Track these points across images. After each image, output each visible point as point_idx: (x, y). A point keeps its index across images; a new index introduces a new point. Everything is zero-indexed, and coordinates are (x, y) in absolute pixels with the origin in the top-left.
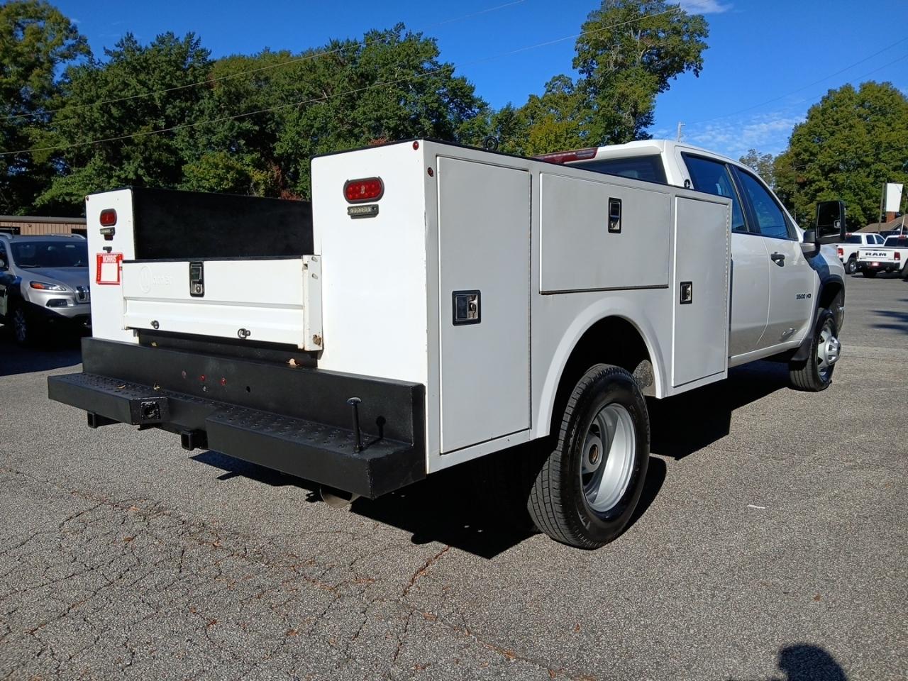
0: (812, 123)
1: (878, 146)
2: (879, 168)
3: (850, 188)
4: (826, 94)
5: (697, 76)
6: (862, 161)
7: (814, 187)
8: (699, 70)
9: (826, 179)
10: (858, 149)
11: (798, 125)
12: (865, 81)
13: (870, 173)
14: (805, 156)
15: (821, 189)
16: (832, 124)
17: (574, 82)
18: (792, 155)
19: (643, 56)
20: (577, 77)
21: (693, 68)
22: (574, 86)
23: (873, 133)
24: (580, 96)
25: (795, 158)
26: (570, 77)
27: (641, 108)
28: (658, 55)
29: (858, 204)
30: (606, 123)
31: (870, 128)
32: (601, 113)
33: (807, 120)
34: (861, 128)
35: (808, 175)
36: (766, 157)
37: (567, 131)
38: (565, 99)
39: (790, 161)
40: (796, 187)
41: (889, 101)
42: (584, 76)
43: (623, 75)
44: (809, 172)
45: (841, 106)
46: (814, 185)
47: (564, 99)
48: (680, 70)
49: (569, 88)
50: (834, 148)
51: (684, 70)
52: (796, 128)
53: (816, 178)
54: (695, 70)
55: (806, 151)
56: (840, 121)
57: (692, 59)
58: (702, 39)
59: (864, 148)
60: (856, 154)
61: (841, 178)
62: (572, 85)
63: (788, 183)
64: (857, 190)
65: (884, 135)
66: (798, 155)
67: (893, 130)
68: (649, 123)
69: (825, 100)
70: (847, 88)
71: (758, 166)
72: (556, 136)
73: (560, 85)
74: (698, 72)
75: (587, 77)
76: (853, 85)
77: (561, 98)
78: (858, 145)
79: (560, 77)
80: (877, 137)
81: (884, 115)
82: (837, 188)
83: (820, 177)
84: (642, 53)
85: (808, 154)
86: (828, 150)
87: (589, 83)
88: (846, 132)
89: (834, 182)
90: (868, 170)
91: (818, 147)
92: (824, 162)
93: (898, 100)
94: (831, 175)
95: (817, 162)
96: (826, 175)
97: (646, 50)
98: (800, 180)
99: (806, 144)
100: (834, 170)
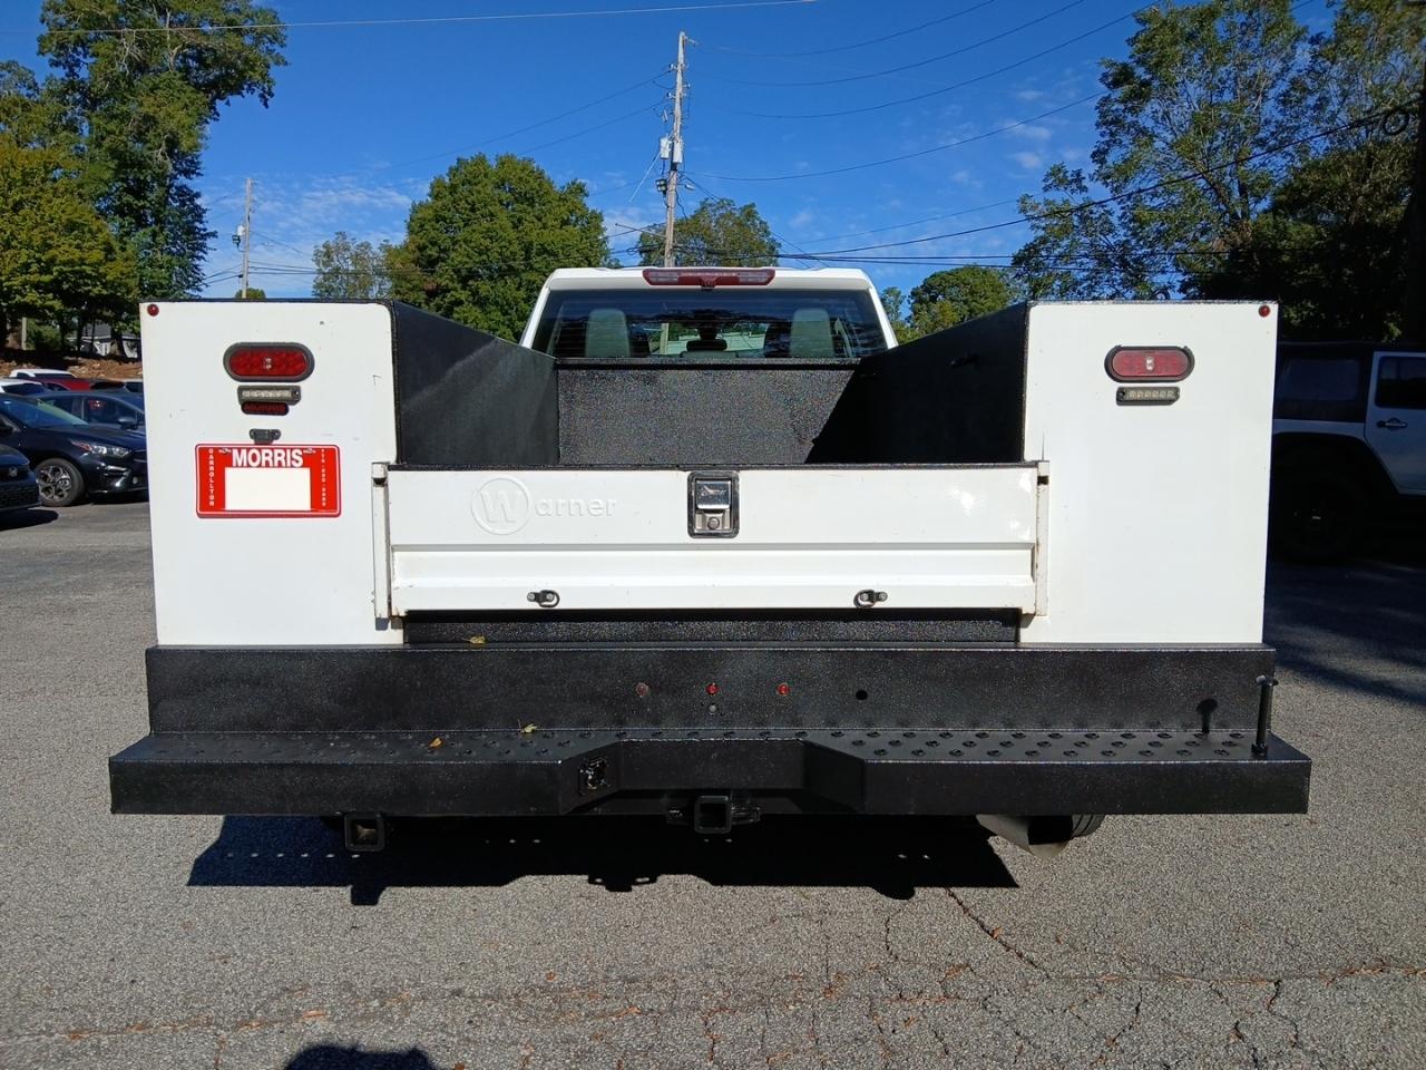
0: (440, 203)
1: (527, 249)
2: (532, 279)
3: (497, 303)
4: (454, 164)
5: (266, 105)
6: (509, 266)
7: (449, 298)
8: (267, 97)
9: (464, 288)
10: (504, 250)
11: (417, 203)
12: (503, 154)
13: (520, 285)
14: (433, 252)
15: (459, 303)
16: (466, 209)
17: (40, 80)
18: (412, 247)
19: (177, 57)
20: (46, 72)
21: (258, 91)
22: (40, 86)
23: (521, 228)
24: (53, 105)
25: (418, 254)
26: (31, 69)
27: (185, 144)
28: (199, 59)
29: (509, 326)
30: (116, 161)
31: (515, 220)
32: (107, 143)
33: (429, 199)
34: (503, 219)
35: (439, 280)
36: (362, 245)
37: (45, 167)
38: (25, 107)
39: (411, 256)
40: (423, 295)
41: (536, 185)
42: (60, 73)
43: (147, 85)
44: (441, 276)
45: (476, 184)
46: (449, 295)
47: (23, 106)
48: (237, 90)
49: (30, 88)
50: (473, 244)
51: (244, 92)
52: (415, 209)
53: (451, 285)
54: (262, 96)
55: (434, 244)
56: (477, 206)
57: (257, 77)
58: (276, 46)
59: (511, 249)
60: (500, 254)
61: (484, 288)
62: (36, 84)
63: (412, 290)
64: (506, 307)
65: (535, 233)
66: (422, 248)
67: (545, 227)
68: (193, 172)
69: (453, 172)
70: (481, 160)
71: (351, 258)
72: (24, 174)
73: (11, 79)
74: (267, 100)
75: (67, 75)
76: (487, 157)
77: (16, 104)
78: (503, 244)
79: (8, 65)
80: (526, 234)
81: (532, 205)
82: (481, 302)
83: (456, 285)
84: (175, 51)
85: (436, 248)
86: (464, 246)
87: (72, 86)
88: (486, 224)
89: (475, 293)
90: (517, 279)
91: (449, 241)
92: (460, 262)
93: (546, 186)
94: (470, 282)
95: (449, 261)
96: (464, 281)
97: (182, 49)
98: (430, 286)
99: (433, 233)
100: (472, 275)
